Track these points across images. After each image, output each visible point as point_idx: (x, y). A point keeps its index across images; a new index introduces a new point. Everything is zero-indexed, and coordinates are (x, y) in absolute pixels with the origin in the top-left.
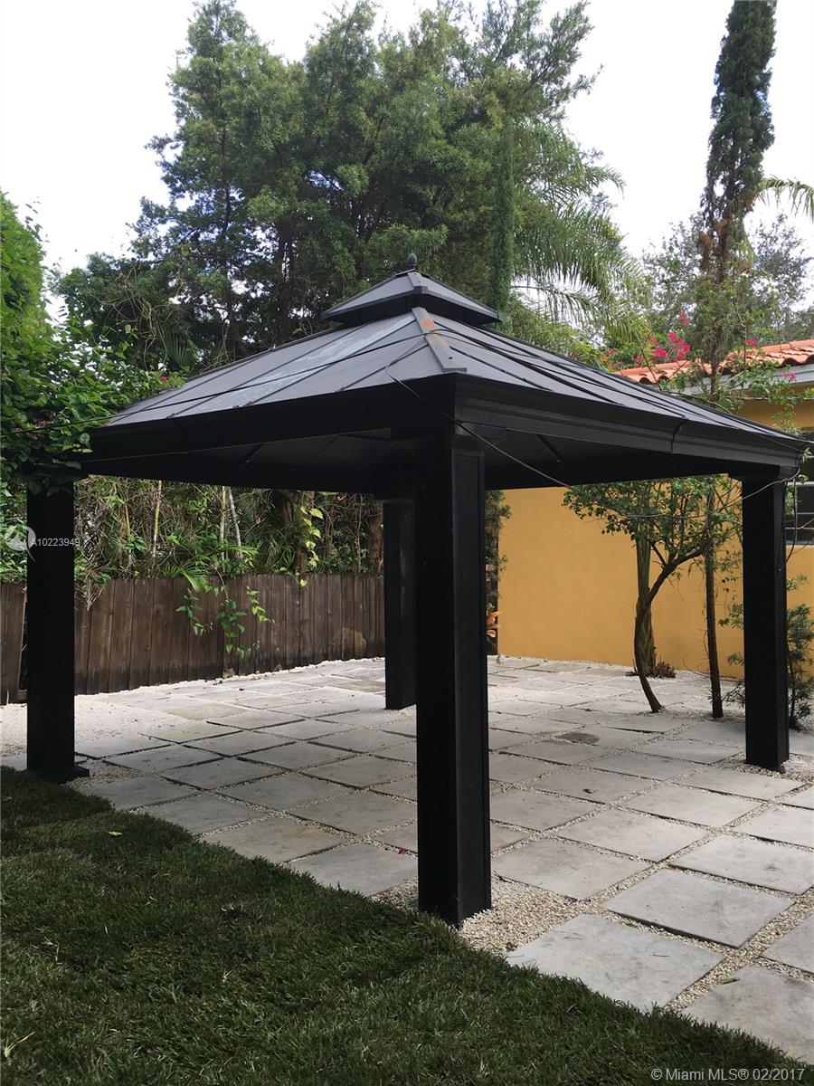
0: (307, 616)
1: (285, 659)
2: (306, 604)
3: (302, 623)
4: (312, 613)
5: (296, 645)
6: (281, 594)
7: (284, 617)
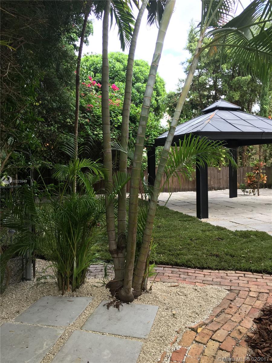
0: (221, 178)
1: (215, 188)
2: (221, 174)
3: (220, 179)
4: (223, 177)
5: (218, 184)
6: (214, 172)
7: (215, 178)
